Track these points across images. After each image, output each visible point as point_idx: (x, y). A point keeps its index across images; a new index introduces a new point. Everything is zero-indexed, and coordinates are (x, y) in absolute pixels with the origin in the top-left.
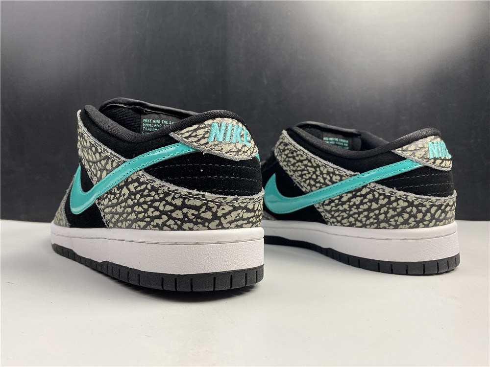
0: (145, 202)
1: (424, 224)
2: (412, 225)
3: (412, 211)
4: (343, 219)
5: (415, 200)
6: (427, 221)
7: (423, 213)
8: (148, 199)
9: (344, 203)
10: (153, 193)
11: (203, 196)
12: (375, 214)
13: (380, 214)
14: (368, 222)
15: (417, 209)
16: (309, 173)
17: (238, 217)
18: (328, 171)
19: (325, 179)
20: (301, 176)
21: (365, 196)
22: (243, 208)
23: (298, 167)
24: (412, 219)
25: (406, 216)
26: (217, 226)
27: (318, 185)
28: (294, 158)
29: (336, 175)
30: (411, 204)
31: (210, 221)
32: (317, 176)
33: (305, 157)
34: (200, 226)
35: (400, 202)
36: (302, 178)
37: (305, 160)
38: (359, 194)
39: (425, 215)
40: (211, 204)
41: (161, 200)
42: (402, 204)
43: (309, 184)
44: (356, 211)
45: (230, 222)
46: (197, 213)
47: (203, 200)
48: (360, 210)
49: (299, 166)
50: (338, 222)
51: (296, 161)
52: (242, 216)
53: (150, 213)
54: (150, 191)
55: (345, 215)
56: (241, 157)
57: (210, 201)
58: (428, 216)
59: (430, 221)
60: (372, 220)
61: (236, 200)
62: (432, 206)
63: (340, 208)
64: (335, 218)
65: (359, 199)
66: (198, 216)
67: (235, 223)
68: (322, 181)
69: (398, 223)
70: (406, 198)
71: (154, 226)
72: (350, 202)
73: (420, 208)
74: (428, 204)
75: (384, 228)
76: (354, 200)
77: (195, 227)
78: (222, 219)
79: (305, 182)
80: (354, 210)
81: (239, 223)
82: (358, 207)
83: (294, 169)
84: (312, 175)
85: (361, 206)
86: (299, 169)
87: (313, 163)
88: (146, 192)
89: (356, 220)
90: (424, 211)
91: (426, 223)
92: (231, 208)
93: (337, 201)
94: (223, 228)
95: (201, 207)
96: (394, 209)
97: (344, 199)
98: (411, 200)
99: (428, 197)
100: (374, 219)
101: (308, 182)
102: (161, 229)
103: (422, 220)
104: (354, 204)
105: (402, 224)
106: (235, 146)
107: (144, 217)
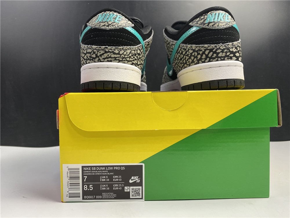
1: (202, 61)
2: (196, 63)
3: (195, 54)
5: (196, 48)
6: (204, 59)
7: (200, 55)
11: (92, 47)
15: (197, 53)
17: (108, 57)
22: (111, 52)
24: (195, 59)
25: (192, 58)
26: (98, 60)
30: (194, 51)
31: (95, 58)
34: (92, 61)
35: (190, 51)
39: (202, 56)
40: (95, 51)
42: (191, 51)
45: (104, 59)
46: (90, 55)
47: (92, 49)
52: (111, 56)
56: (110, 27)
57: (94, 49)
58: (204, 57)
59: (206, 59)
61: (107, 48)
62: (205, 50)
66: (90, 57)
67: (107, 59)
69: (190, 63)
70: (192, 48)
73: (199, 52)
74: (203, 49)
77: (90, 62)
78: (100, 57)
81: (109, 59)
90: (201, 54)
91: (203, 60)
92: (104, 52)
94: (101, 61)
95: (91, 52)
96: (188, 55)
98: (194, 49)
99: (203, 45)
103: (201, 59)
105: (192, 63)
106: (108, 23)
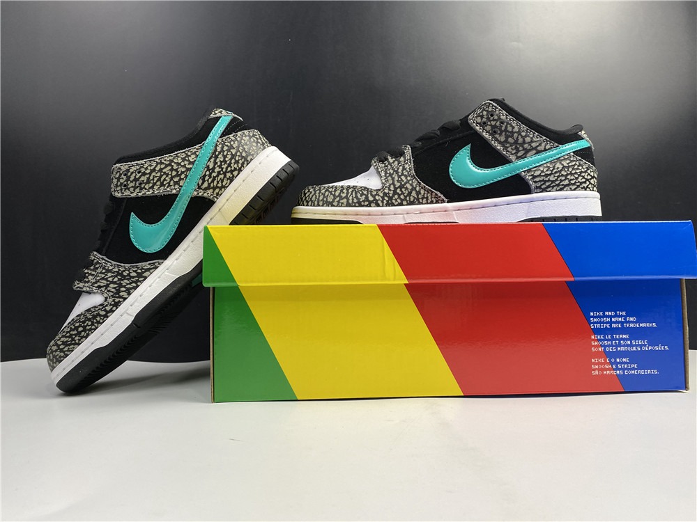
0: (576, 173)
4: (222, 181)
8: (578, 171)
9: (214, 168)
10: (580, 168)
12: (239, 156)
13: (241, 153)
14: (240, 166)
16: (167, 175)
18: (182, 158)
19: (184, 166)
20: (162, 185)
21: (222, 151)
23: (153, 180)
27: (183, 176)
28: (144, 174)
29: (190, 156)
32: (176, 170)
33: (154, 164)
36: (165, 185)
37: (156, 166)
38: (217, 153)
41: (586, 172)
43: (176, 183)
44: (226, 165)
48: (228, 162)
49: (154, 177)
50: (220, 188)
51: (148, 176)
53: (579, 180)
54: (578, 166)
55: (221, 176)
60: (240, 162)
63: (214, 174)
64: (217, 187)
65: (220, 156)
68: (183, 170)
71: (582, 188)
72: (217, 163)
75: (251, 160)
76: (218, 160)
79: (169, 186)
80: (224, 166)
82: (225, 162)
83: (151, 185)
84: (171, 174)
85: (227, 159)
86: (156, 179)
87: (165, 162)
88: (576, 167)
89: (231, 172)
93: (208, 173)
97: (211, 166)
100: (241, 159)
101: (172, 183)
102: (586, 190)
104: (221, 162)
107: (575, 182)
